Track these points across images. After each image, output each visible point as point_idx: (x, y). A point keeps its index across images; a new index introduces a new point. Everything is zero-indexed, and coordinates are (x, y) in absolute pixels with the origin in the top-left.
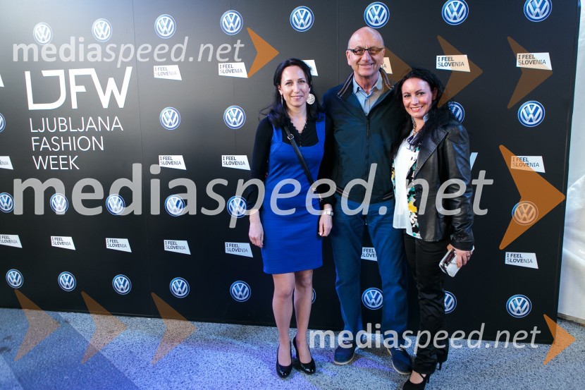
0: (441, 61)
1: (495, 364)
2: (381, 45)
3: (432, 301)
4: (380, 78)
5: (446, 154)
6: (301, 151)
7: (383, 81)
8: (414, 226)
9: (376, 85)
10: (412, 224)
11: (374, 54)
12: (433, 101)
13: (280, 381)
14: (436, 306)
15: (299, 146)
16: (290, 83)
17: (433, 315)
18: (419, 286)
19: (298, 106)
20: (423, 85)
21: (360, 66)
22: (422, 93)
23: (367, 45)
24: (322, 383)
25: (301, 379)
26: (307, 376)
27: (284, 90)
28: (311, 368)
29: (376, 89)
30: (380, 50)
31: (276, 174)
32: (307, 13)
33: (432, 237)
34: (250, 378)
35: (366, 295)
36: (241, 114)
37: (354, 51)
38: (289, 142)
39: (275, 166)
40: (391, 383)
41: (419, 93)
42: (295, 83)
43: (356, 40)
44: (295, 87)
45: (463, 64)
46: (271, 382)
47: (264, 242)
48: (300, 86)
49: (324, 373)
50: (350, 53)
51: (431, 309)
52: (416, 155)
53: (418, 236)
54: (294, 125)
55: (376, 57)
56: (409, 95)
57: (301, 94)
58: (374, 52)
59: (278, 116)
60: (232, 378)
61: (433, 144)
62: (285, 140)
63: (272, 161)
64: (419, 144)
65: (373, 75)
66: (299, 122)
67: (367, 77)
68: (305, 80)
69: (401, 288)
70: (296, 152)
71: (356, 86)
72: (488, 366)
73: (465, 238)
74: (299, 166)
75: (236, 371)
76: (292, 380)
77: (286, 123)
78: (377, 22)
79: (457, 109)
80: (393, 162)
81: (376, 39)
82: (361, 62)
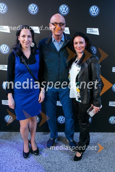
0: (88, 30)
1: (106, 143)
2: (64, 22)
3: (85, 126)
4: (63, 36)
5: (92, 68)
6: (29, 67)
7: (65, 38)
8: (79, 97)
9: (62, 39)
10: (78, 97)
11: (62, 26)
12: (86, 47)
13: (24, 160)
14: (86, 127)
15: (27, 64)
16: (24, 36)
17: (85, 131)
18: (80, 120)
19: (27, 47)
20: (82, 39)
21: (55, 31)
22: (82, 43)
23: (59, 22)
24: (42, 159)
25: (33, 158)
26: (36, 156)
27: (21, 39)
28: (37, 152)
29: (62, 41)
30: (64, 24)
31: (19, 77)
32: (35, 7)
33: (86, 102)
34: (11, 160)
35: (59, 119)
36: (8, 48)
37: (53, 24)
38: (23, 63)
39: (17, 74)
40: (69, 156)
41: (81, 43)
42: (26, 37)
43: (54, 19)
44: (26, 39)
45: (97, 32)
46: (20, 161)
47: (15, 107)
48: (29, 39)
49: (43, 154)
50: (51, 24)
51: (84, 129)
52: (79, 69)
53: (80, 101)
54: (25, 55)
55: (62, 27)
56: (77, 43)
57: (28, 42)
58: (62, 25)
59: (18, 51)
60: (3, 161)
61: (86, 64)
62: (21, 62)
63: (16, 72)
64: (80, 64)
65: (61, 35)
66: (27, 54)
67: (58, 36)
68: (31, 36)
69: (72, 119)
70: (26, 67)
71: (53, 39)
72: (103, 144)
73: (98, 102)
74: (29, 73)
75: (5, 156)
76: (29, 159)
77: (21, 54)
78: (64, 13)
79: (94, 49)
80: (69, 71)
81: (62, 20)
82: (56, 29)
